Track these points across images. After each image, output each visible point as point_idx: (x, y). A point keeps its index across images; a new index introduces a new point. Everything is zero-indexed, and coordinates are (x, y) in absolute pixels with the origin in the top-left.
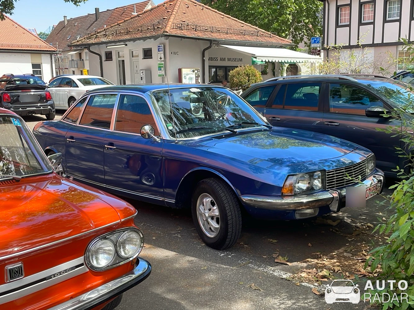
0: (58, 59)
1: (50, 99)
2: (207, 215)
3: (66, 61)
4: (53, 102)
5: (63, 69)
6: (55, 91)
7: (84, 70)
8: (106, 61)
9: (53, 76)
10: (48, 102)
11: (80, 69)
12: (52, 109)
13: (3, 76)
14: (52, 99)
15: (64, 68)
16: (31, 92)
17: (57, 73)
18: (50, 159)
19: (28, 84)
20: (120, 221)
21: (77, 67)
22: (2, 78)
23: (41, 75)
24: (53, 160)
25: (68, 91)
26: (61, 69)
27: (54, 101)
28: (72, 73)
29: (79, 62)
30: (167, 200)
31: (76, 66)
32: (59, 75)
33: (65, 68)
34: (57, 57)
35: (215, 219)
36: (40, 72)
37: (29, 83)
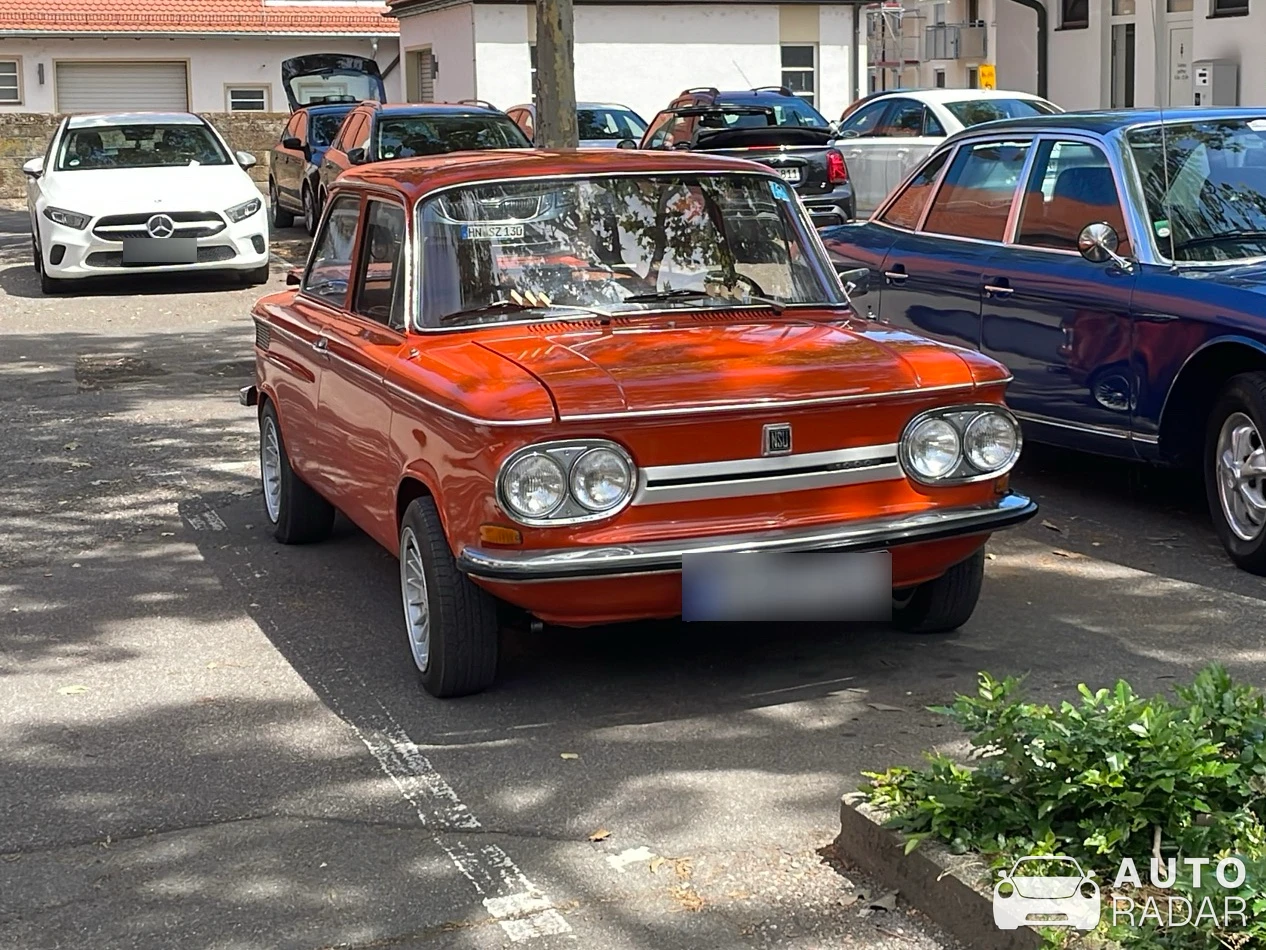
0: (883, 21)
1: (843, 178)
2: (1238, 474)
3: (913, 30)
4: (850, 193)
5: (898, 65)
6: (860, 151)
7: (981, 70)
8: (1064, 28)
9: (856, 94)
10: (834, 191)
11: (969, 65)
12: (844, 215)
13: (683, 94)
14: (848, 178)
15: (901, 61)
16: (778, 152)
17: (872, 81)
18: (844, 280)
19: (769, 124)
20: (971, 384)
21: (957, 57)
22: (678, 103)
23: (812, 91)
24: (849, 283)
25: (907, 150)
26: (889, 64)
27: (854, 186)
28: (932, 79)
29: (966, 33)
30: (1138, 437)
31: (951, 53)
32: (879, 90)
33: (907, 62)
34: (880, 13)
35: (1259, 485)
36: (809, 81)
37: (772, 119)
